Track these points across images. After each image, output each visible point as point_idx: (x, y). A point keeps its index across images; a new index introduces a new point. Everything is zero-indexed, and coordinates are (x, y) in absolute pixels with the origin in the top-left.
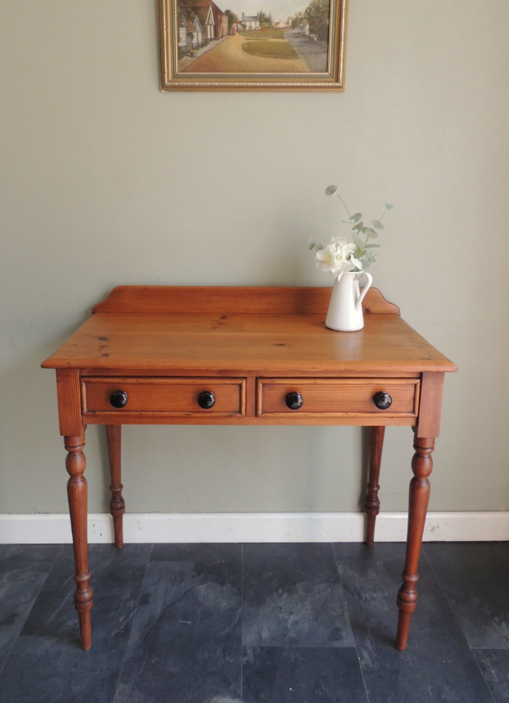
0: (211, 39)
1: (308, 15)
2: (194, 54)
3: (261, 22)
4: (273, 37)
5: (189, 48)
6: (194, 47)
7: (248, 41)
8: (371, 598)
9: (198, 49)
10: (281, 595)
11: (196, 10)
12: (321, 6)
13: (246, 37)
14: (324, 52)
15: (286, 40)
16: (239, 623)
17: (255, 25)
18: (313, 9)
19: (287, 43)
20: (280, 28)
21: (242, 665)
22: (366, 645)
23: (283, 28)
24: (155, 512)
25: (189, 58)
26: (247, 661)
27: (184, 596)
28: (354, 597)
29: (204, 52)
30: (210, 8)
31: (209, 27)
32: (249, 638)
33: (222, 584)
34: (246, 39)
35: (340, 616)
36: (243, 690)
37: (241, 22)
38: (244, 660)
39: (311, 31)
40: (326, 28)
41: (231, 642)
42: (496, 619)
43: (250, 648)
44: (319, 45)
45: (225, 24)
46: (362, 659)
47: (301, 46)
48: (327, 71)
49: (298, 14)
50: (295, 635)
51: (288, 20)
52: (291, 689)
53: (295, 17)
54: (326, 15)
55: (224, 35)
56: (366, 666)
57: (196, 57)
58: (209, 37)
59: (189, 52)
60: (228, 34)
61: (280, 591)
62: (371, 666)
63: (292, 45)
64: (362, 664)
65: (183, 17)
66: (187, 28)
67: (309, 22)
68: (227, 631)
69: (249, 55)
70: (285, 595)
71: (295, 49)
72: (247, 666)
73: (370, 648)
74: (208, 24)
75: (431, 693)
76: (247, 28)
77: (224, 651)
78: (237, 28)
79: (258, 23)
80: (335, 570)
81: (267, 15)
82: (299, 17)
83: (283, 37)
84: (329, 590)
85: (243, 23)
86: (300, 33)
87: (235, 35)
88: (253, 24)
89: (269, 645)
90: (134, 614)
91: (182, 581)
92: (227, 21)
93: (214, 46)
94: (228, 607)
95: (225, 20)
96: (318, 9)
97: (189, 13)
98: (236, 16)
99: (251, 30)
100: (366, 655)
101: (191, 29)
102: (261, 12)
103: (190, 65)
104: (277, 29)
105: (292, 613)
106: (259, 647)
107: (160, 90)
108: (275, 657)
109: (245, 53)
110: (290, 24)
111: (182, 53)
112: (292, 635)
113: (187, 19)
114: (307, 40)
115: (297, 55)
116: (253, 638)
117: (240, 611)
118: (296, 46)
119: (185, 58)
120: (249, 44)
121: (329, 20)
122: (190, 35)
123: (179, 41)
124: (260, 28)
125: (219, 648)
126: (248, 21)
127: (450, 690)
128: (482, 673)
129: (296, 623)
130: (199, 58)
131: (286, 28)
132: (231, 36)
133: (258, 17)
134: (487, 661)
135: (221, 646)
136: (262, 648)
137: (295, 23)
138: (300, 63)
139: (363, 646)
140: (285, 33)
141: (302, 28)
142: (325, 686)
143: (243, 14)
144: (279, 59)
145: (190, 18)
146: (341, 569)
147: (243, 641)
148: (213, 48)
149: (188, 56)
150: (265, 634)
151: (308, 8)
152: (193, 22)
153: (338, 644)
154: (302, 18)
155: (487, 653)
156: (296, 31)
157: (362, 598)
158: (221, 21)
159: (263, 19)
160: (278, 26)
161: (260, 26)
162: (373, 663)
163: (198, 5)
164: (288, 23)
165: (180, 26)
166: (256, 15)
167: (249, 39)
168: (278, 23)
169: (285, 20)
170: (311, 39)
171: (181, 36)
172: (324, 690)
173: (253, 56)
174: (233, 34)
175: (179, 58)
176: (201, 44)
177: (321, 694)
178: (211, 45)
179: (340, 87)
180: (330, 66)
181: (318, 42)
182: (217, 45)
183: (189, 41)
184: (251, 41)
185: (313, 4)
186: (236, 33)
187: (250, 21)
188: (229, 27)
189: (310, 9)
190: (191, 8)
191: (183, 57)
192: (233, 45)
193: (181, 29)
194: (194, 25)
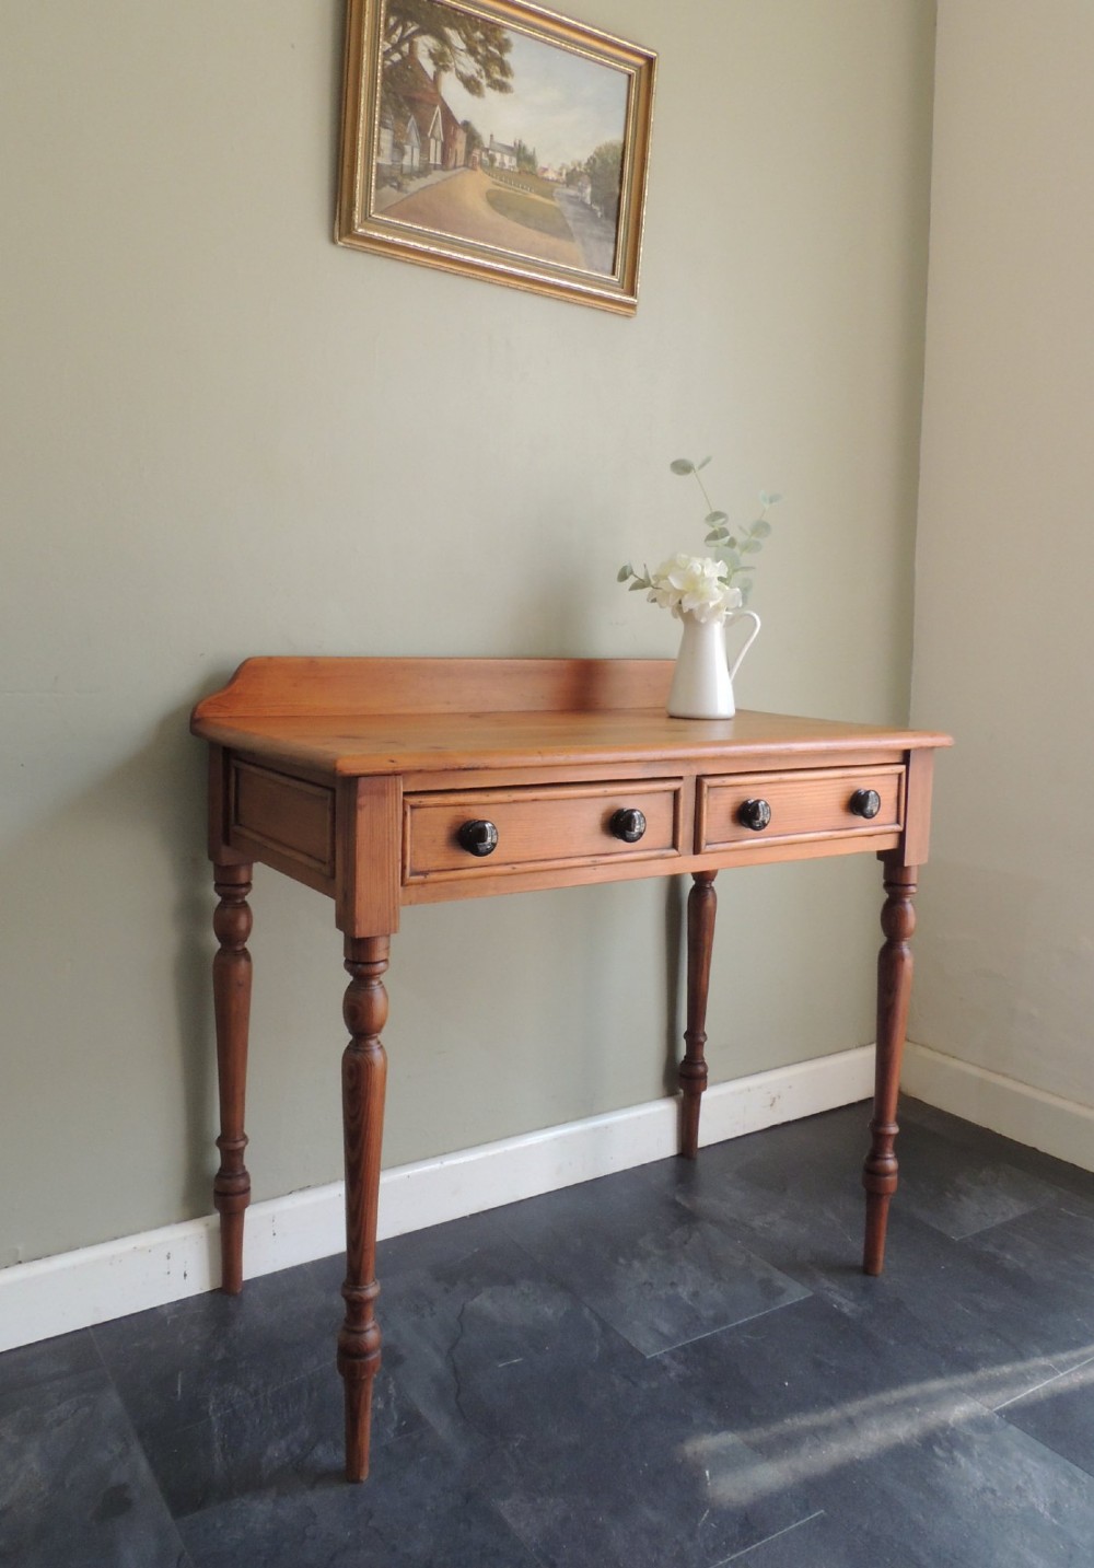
0: (436, 167)
1: (591, 169)
2: (404, 187)
3: (519, 160)
4: (537, 193)
5: (396, 172)
6: (405, 171)
7: (498, 188)
9: (412, 179)
11: (412, 102)
12: (610, 161)
13: (498, 181)
14: (608, 239)
15: (556, 204)
17: (509, 162)
18: (598, 161)
19: (557, 209)
20: (549, 180)
23: (552, 181)
25: (394, 191)
29: (422, 185)
30: (438, 108)
31: (433, 142)
34: (493, 182)
37: (487, 150)
39: (595, 199)
40: (616, 198)
44: (605, 226)
45: (460, 145)
47: (578, 221)
48: (613, 273)
49: (577, 163)
51: (561, 169)
53: (572, 167)
54: (615, 178)
55: (458, 164)
57: (406, 192)
58: (432, 161)
59: (394, 179)
60: (465, 165)
63: (566, 215)
65: (388, 107)
66: (395, 132)
67: (592, 182)
69: (498, 214)
71: (570, 223)
74: (432, 136)
76: (497, 164)
78: (481, 160)
79: (514, 160)
81: (530, 150)
82: (578, 169)
83: (552, 198)
85: (490, 152)
86: (577, 197)
87: (475, 170)
88: (506, 158)
92: (464, 140)
93: (439, 180)
95: (461, 137)
97: (400, 106)
98: (480, 137)
99: (502, 170)
101: (402, 138)
102: (520, 141)
103: (396, 204)
104: (544, 179)
107: (334, 241)
109: (490, 208)
110: (564, 177)
111: (382, 177)
113: (396, 117)
114: (587, 211)
115: (572, 235)
118: (571, 219)
119: (387, 189)
120: (498, 194)
121: (621, 188)
123: (378, 153)
124: (517, 170)
126: (499, 152)
130: (411, 195)
131: (557, 181)
132: (469, 171)
133: (517, 150)
137: (572, 178)
138: (574, 248)
140: (556, 190)
141: (581, 190)
143: (492, 136)
144: (544, 235)
145: (401, 117)
148: (438, 183)
149: (392, 186)
151: (592, 157)
152: (406, 124)
154: (581, 173)
156: (572, 192)
158: (454, 138)
159: (519, 152)
160: (545, 175)
161: (518, 165)
163: (417, 95)
165: (382, 124)
166: (512, 145)
167: (498, 185)
168: (545, 170)
169: (556, 167)
170: (593, 211)
171: (383, 144)
173: (502, 217)
174: (473, 169)
175: (377, 187)
176: (416, 169)
178: (435, 177)
179: (632, 306)
180: (619, 267)
181: (604, 221)
182: (445, 180)
183: (396, 158)
184: (502, 189)
185: (599, 154)
186: (478, 168)
187: (502, 153)
188: (468, 153)
189: (594, 161)
190: (405, 97)
191: (383, 186)
192: (472, 188)
193: (383, 130)
194: (408, 131)
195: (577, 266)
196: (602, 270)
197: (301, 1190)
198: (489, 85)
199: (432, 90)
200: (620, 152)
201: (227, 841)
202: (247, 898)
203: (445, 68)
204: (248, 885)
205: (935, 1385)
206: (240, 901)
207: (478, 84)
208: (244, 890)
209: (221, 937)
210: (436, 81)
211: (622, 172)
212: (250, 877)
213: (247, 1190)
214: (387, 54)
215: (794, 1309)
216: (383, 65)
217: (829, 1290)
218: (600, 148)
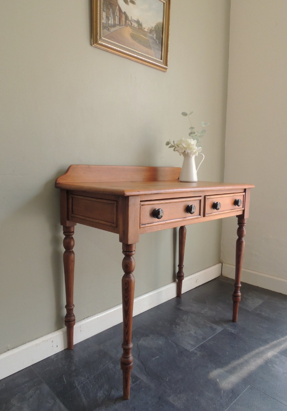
0: (117, 25)
1: (155, 29)
3: (138, 25)
4: (142, 35)
5: (107, 25)
6: (110, 25)
9: (111, 28)
12: (160, 27)
13: (133, 30)
14: (160, 50)
15: (147, 38)
17: (136, 25)
18: (157, 27)
19: (148, 40)
25: (107, 31)
29: (114, 30)
30: (118, 7)
31: (116, 17)
34: (132, 31)
37: (130, 21)
39: (156, 38)
40: (161, 39)
44: (159, 46)
47: (153, 44)
48: (161, 59)
51: (148, 28)
53: (151, 28)
55: (123, 24)
57: (110, 31)
58: (116, 23)
59: (107, 27)
60: (125, 25)
63: (150, 42)
65: (104, 5)
66: (107, 13)
67: (156, 33)
69: (133, 40)
71: (151, 44)
74: (116, 15)
76: (133, 25)
78: (129, 24)
79: (137, 25)
81: (141, 22)
83: (146, 37)
86: (152, 37)
87: (128, 27)
88: (135, 24)
92: (124, 18)
95: (124, 16)
97: (108, 5)
98: (128, 17)
99: (134, 27)
101: (109, 15)
102: (138, 19)
103: (108, 35)
107: (91, 45)
109: (131, 38)
110: (149, 31)
111: (104, 27)
115: (151, 48)
119: (105, 30)
121: (162, 35)
123: (103, 19)
124: (138, 28)
126: (133, 22)
130: (111, 33)
131: (147, 32)
133: (137, 22)
137: (151, 31)
138: (152, 51)
140: (147, 35)
141: (153, 35)
143: (131, 17)
145: (108, 9)
148: (118, 30)
151: (155, 26)
152: (109, 11)
154: (153, 30)
156: (151, 35)
158: (122, 16)
159: (138, 22)
160: (145, 30)
161: (138, 26)
165: (103, 10)
167: (133, 32)
168: (145, 28)
169: (147, 28)
170: (156, 41)
171: (104, 17)
174: (127, 26)
175: (103, 30)
176: (113, 25)
178: (117, 28)
179: (166, 69)
180: (163, 58)
181: (159, 44)
182: (120, 29)
183: (107, 21)
184: (134, 33)
185: (157, 25)
186: (128, 26)
187: (134, 22)
188: (126, 22)
190: (109, 3)
191: (104, 29)
192: (127, 32)
193: (103, 12)
194: (110, 13)
195: (153, 57)
196: (158, 59)
197: (87, 317)
198: (130, 2)
200: (162, 25)
201: (68, 219)
202: (73, 236)
204: (73, 232)
205: (262, 348)
206: (71, 237)
207: (127, 1)
208: (72, 233)
209: (65, 247)
211: (163, 31)
212: (74, 230)
213: (74, 320)
215: (221, 333)
217: (227, 327)
218: (157, 23)
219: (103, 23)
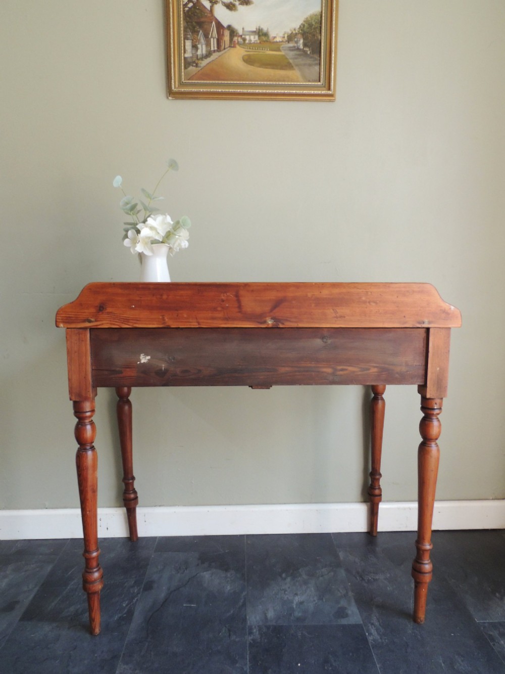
0: (214, 51)
1: (302, 30)
2: (199, 65)
3: (259, 36)
4: (270, 50)
5: (194, 59)
6: (198, 58)
8: (373, 579)
9: (202, 60)
10: (285, 579)
11: (200, 24)
12: (314, 23)
14: (316, 64)
15: (282, 53)
16: (244, 605)
17: (254, 39)
18: (306, 25)
19: (283, 56)
20: (277, 42)
21: (248, 643)
22: (372, 622)
23: (280, 42)
24: (160, 506)
25: (194, 68)
26: (253, 640)
27: (188, 581)
28: (357, 579)
29: (208, 62)
30: (214, 23)
31: (212, 40)
32: (254, 618)
33: (227, 570)
34: (246, 51)
35: (345, 596)
36: (250, 667)
37: (241, 36)
38: (249, 639)
39: (305, 45)
40: (318, 42)
41: (237, 622)
42: (497, 594)
43: (255, 627)
44: (311, 58)
45: (227, 38)
46: (370, 634)
47: (296, 58)
48: (320, 81)
49: (293, 30)
50: (300, 614)
51: (284, 34)
52: (299, 665)
53: (290, 32)
54: (318, 31)
55: (226, 47)
56: (374, 640)
57: (200, 67)
58: (212, 49)
59: (194, 62)
60: (230, 47)
61: (284, 575)
62: (380, 640)
63: (288, 57)
64: (370, 639)
65: (188, 30)
66: (192, 40)
67: (303, 37)
68: (232, 612)
69: (250, 66)
70: (289, 579)
71: (291, 61)
72: (253, 644)
73: (377, 624)
74: (212, 37)
75: (443, 665)
76: (247, 42)
77: (229, 631)
78: (238, 42)
79: (257, 37)
80: (337, 556)
81: (265, 30)
82: (294, 32)
83: (278, 50)
84: (332, 574)
86: (294, 47)
87: (236, 47)
88: (252, 37)
89: (274, 624)
90: (137, 600)
91: (186, 569)
92: (229, 35)
93: (217, 57)
94: (232, 591)
95: (227, 34)
96: (310, 25)
97: (194, 27)
98: (237, 31)
99: (250, 43)
100: (373, 631)
101: (196, 42)
102: (259, 27)
103: (196, 74)
104: (274, 42)
105: (296, 594)
106: (265, 626)
107: (168, 98)
108: (281, 635)
109: (245, 64)
110: (286, 38)
111: (188, 63)
112: (298, 614)
113: (192, 33)
114: (301, 53)
115: (292, 67)
116: (258, 618)
117: (244, 593)
118: (291, 59)
119: (191, 68)
120: (249, 56)
121: (321, 36)
122: (195, 47)
123: (185, 52)
124: (258, 42)
125: (224, 628)
126: (248, 35)
127: (462, 661)
128: (491, 644)
129: (301, 603)
130: (203, 68)
131: (282, 41)
132: (232, 48)
133: (257, 32)
134: (495, 633)
135: (226, 627)
136: (268, 627)
137: (290, 38)
138: (295, 74)
139: (370, 623)
140: (281, 46)
141: (297, 42)
142: (335, 661)
144: (276, 70)
145: (195, 32)
146: (341, 555)
147: (248, 622)
148: (216, 59)
149: (193, 66)
150: (271, 614)
151: (302, 24)
152: (198, 35)
153: (344, 622)
154: (296, 34)
155: (494, 626)
156: (291, 45)
157: (364, 580)
158: (223, 35)
159: (261, 33)
160: (275, 40)
161: (259, 39)
162: (381, 639)
163: (202, 20)
164: (284, 37)
165: (186, 38)
166: (255, 30)
167: (248, 52)
168: (275, 37)
169: (281, 35)
170: (305, 52)
171: (186, 47)
172: (334, 664)
173: (252, 67)
174: (234, 47)
175: (185, 68)
176: (205, 55)
177: (330, 668)
178: (214, 56)
179: (332, 95)
180: (322, 77)
181: (311, 55)
182: (219, 56)
183: (194, 52)
184: (251, 53)
185: (306, 21)
186: (237, 46)
187: (249, 35)
188: (231, 40)
189: (304, 26)
190: (196, 22)
191: (188, 67)
192: (234, 58)
193: (186, 41)
194: (199, 38)
196: (312, 81)
198: (240, 4)
199: (209, 15)
200: (320, 17)
203: (216, 3)
207: (234, 5)
210: (211, 11)
211: (321, 27)
214: (185, 5)
216: (184, 11)
218: (307, 18)
219: (185, 58)
